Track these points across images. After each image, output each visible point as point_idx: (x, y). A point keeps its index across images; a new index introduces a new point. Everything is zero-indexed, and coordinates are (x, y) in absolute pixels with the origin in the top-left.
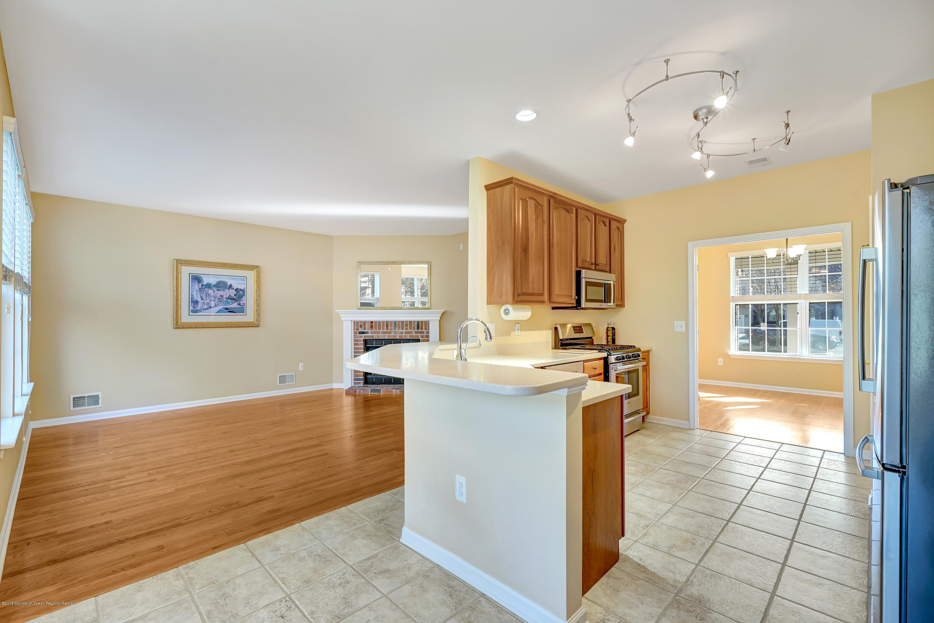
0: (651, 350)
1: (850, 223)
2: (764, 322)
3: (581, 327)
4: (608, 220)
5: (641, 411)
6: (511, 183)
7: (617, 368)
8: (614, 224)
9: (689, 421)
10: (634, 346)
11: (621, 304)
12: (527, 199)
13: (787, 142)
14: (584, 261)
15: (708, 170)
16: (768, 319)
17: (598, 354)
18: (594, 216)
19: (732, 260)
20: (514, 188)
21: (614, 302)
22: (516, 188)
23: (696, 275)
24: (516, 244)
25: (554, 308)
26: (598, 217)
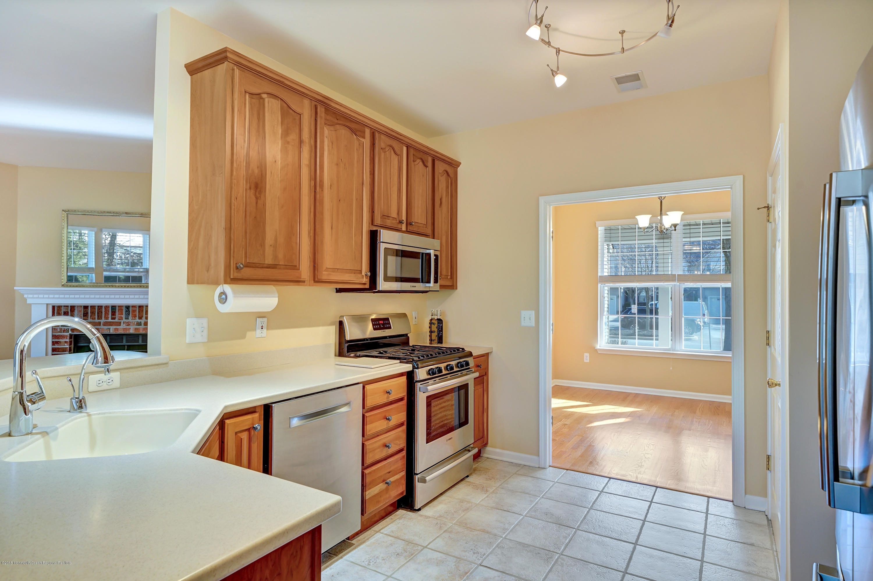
0: (492, 352)
1: (742, 176)
2: (635, 304)
3: (387, 319)
4: (430, 159)
5: (472, 448)
6: (226, 58)
7: (427, 389)
8: (440, 167)
9: (538, 455)
10: (463, 349)
11: (452, 286)
12: (264, 96)
13: (670, 22)
14: (385, 216)
15: (557, 74)
16: (638, 301)
17: (400, 366)
18: (405, 149)
19: (601, 230)
20: (233, 70)
21: (436, 281)
22: (237, 72)
23: (550, 246)
24: (234, 173)
25: (339, 291)
26: (412, 151)
